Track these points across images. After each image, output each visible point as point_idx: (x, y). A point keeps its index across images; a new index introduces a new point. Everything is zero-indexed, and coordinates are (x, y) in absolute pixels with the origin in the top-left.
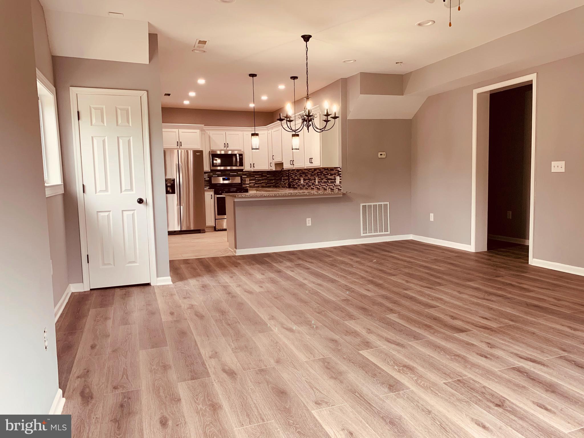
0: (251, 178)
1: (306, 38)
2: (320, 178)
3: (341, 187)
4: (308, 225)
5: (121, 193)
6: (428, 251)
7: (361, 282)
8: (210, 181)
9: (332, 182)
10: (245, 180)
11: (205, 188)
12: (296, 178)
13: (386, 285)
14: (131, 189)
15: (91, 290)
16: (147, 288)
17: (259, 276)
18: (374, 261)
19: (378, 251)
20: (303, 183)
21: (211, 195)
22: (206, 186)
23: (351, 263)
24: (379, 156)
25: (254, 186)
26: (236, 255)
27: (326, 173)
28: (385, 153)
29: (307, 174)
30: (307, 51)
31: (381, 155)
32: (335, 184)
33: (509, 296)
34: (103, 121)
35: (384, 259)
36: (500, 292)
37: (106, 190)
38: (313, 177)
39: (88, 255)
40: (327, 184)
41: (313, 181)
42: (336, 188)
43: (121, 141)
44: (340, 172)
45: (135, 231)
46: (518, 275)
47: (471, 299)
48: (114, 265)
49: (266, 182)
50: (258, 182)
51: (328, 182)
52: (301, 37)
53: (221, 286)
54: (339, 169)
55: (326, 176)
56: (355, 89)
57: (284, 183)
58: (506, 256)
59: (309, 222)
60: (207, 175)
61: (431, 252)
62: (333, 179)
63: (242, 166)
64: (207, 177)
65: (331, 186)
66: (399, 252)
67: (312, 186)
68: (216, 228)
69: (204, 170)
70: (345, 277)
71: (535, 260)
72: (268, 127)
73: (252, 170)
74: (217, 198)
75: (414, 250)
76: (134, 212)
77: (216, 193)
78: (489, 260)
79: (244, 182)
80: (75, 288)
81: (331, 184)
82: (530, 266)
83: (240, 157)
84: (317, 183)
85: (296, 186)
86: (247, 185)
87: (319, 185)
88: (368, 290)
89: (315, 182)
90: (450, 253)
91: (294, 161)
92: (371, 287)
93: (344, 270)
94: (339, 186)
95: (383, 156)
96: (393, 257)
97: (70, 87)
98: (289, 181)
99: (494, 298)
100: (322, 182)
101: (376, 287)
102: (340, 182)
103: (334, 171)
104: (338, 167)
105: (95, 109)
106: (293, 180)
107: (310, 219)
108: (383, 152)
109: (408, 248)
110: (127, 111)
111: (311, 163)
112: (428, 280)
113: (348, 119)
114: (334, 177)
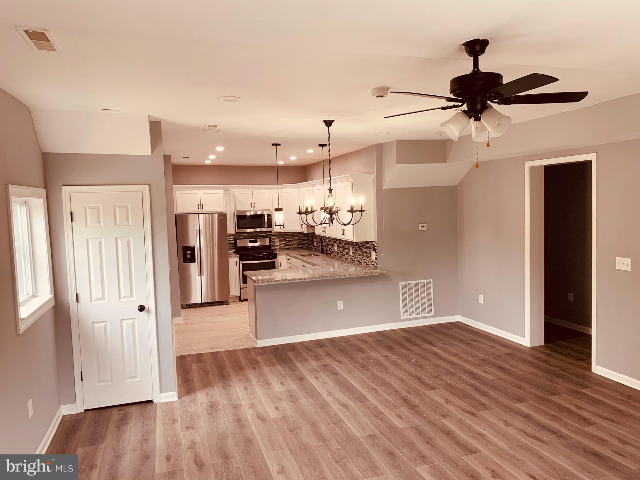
0: (282, 239)
1: (328, 123)
2: (354, 249)
3: (377, 264)
4: (339, 308)
5: (120, 300)
6: (475, 343)
7: (393, 402)
8: (236, 243)
9: (367, 256)
10: (275, 241)
11: (229, 252)
12: (330, 243)
13: (422, 408)
14: (131, 295)
15: (85, 411)
16: (149, 406)
17: (277, 388)
18: (412, 361)
19: (419, 342)
20: (337, 250)
21: (236, 261)
22: (230, 250)
23: (386, 364)
24: (420, 228)
25: (284, 248)
26: (257, 347)
27: (361, 245)
28: (427, 225)
29: (341, 241)
30: (329, 137)
31: (422, 227)
32: (370, 259)
33: (565, 432)
34: (99, 221)
35: (424, 358)
36: (555, 425)
37: (103, 298)
38: (348, 246)
39: (81, 372)
40: (362, 258)
41: (347, 251)
42: (372, 264)
43: (119, 242)
44: (376, 246)
45: (136, 340)
46: (577, 392)
47: (519, 437)
48: (112, 382)
49: (298, 243)
50: (289, 243)
51: (364, 255)
52: (322, 122)
53: (232, 405)
54: (374, 243)
55: (361, 248)
56: (391, 157)
57: (317, 246)
58: (564, 355)
59: (340, 305)
60: (232, 237)
61: (480, 345)
62: (368, 254)
63: (271, 227)
64: (232, 239)
65: (367, 260)
66: (444, 345)
67: (346, 256)
68: (241, 298)
69: (228, 233)
70: (376, 391)
71: (598, 367)
72: (299, 185)
73: (282, 232)
74: (243, 264)
75: (460, 341)
76: (134, 321)
77: (241, 259)
78: (545, 361)
79: (273, 243)
80: (67, 410)
81: (366, 258)
82: (594, 376)
83: (269, 217)
84: (351, 254)
85: (329, 252)
86: (277, 247)
87: (353, 257)
88: (400, 417)
89: (350, 252)
90: (501, 348)
91: (325, 228)
92: (404, 410)
93: (375, 377)
94: (374, 262)
95: (424, 228)
96: (435, 354)
97: (63, 187)
98: (322, 245)
99: (546, 436)
100: (356, 253)
101: (410, 411)
102: (376, 258)
103: (369, 244)
104: (373, 241)
105: (91, 208)
106: (326, 245)
107: (342, 302)
108: (425, 223)
109: (453, 337)
110: (127, 208)
111: (343, 235)
112: (472, 398)
113: (383, 188)
114: (370, 251)
